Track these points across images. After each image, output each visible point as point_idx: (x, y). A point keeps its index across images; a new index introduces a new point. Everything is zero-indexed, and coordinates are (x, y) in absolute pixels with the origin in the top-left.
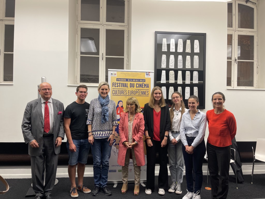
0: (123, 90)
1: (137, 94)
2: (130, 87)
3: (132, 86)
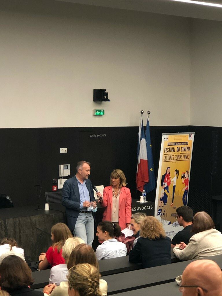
0: (172, 155)
1: (181, 158)
2: (177, 151)
3: (178, 150)
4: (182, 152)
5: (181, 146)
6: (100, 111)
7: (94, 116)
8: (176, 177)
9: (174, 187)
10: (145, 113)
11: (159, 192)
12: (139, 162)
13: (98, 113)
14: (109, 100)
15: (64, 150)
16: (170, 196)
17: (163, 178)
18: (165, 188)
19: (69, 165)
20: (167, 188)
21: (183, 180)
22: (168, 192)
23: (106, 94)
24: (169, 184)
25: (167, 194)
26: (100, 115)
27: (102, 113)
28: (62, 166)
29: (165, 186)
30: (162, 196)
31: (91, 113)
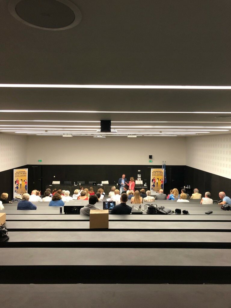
5: (159, 172)
7: (150, 162)
8: (158, 180)
9: (157, 183)
10: (164, 162)
11: (152, 184)
14: (153, 158)
15: (139, 171)
20: (154, 183)
21: (161, 181)
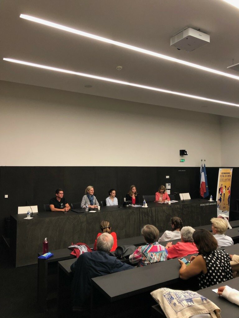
0: (223, 179)
1: (227, 180)
2: (225, 177)
4: (228, 177)
5: (227, 175)
6: (183, 160)
7: (180, 162)
8: (225, 190)
9: (224, 194)
10: (203, 161)
12: (201, 183)
13: (182, 160)
14: (187, 155)
15: (168, 177)
16: (222, 199)
17: (220, 189)
18: (220, 195)
19: (170, 184)
20: (221, 194)
22: (222, 196)
23: (186, 152)
24: (222, 192)
25: (221, 197)
26: (183, 162)
27: (184, 161)
28: (167, 184)
29: (221, 193)
30: (219, 198)
31: (179, 161)
